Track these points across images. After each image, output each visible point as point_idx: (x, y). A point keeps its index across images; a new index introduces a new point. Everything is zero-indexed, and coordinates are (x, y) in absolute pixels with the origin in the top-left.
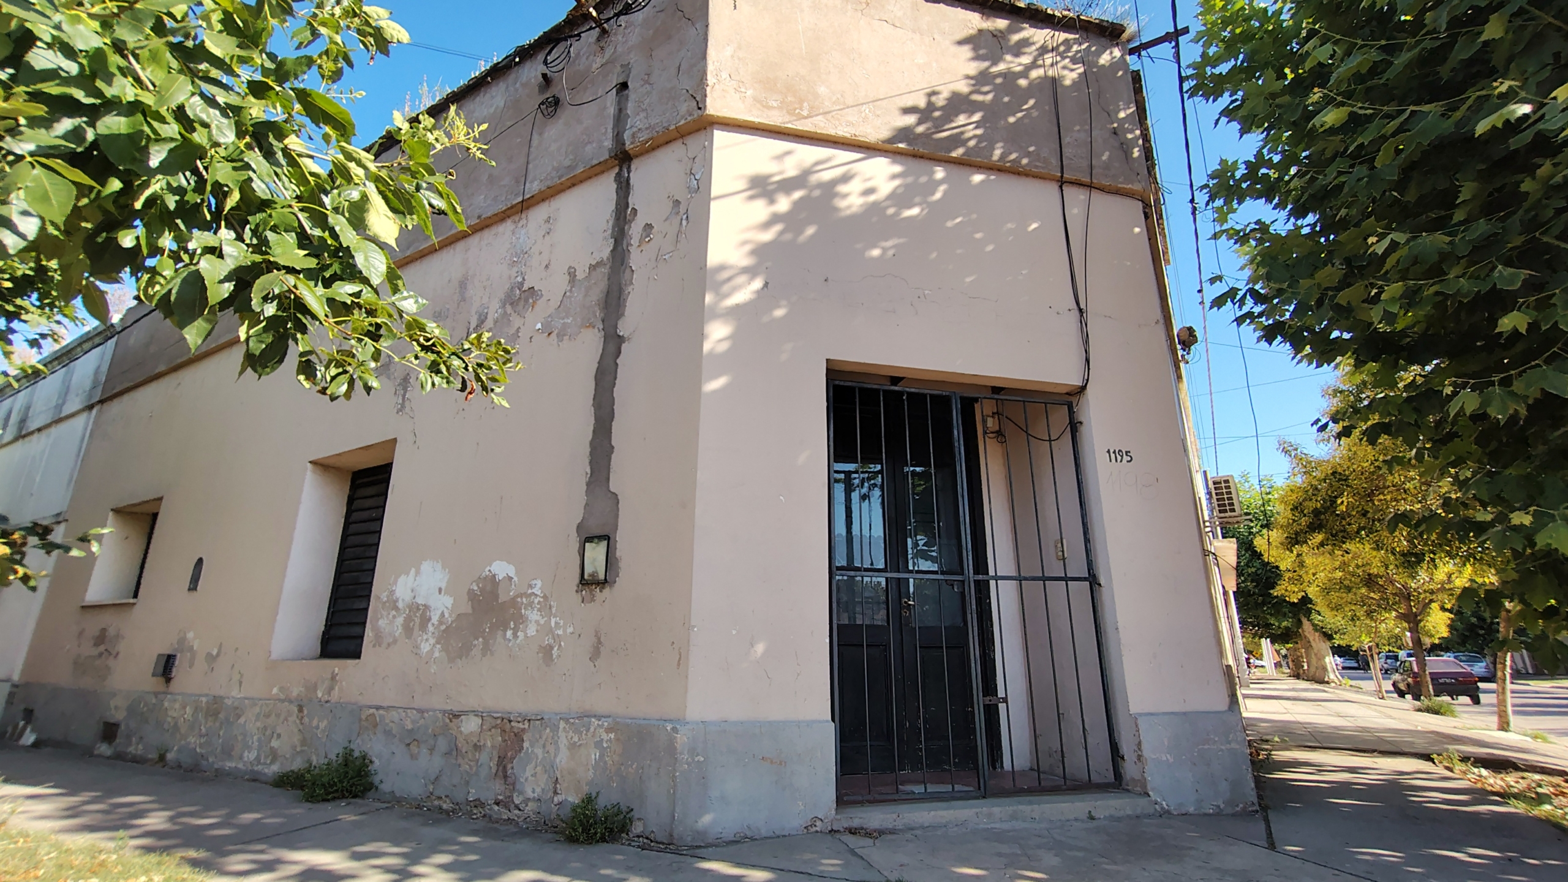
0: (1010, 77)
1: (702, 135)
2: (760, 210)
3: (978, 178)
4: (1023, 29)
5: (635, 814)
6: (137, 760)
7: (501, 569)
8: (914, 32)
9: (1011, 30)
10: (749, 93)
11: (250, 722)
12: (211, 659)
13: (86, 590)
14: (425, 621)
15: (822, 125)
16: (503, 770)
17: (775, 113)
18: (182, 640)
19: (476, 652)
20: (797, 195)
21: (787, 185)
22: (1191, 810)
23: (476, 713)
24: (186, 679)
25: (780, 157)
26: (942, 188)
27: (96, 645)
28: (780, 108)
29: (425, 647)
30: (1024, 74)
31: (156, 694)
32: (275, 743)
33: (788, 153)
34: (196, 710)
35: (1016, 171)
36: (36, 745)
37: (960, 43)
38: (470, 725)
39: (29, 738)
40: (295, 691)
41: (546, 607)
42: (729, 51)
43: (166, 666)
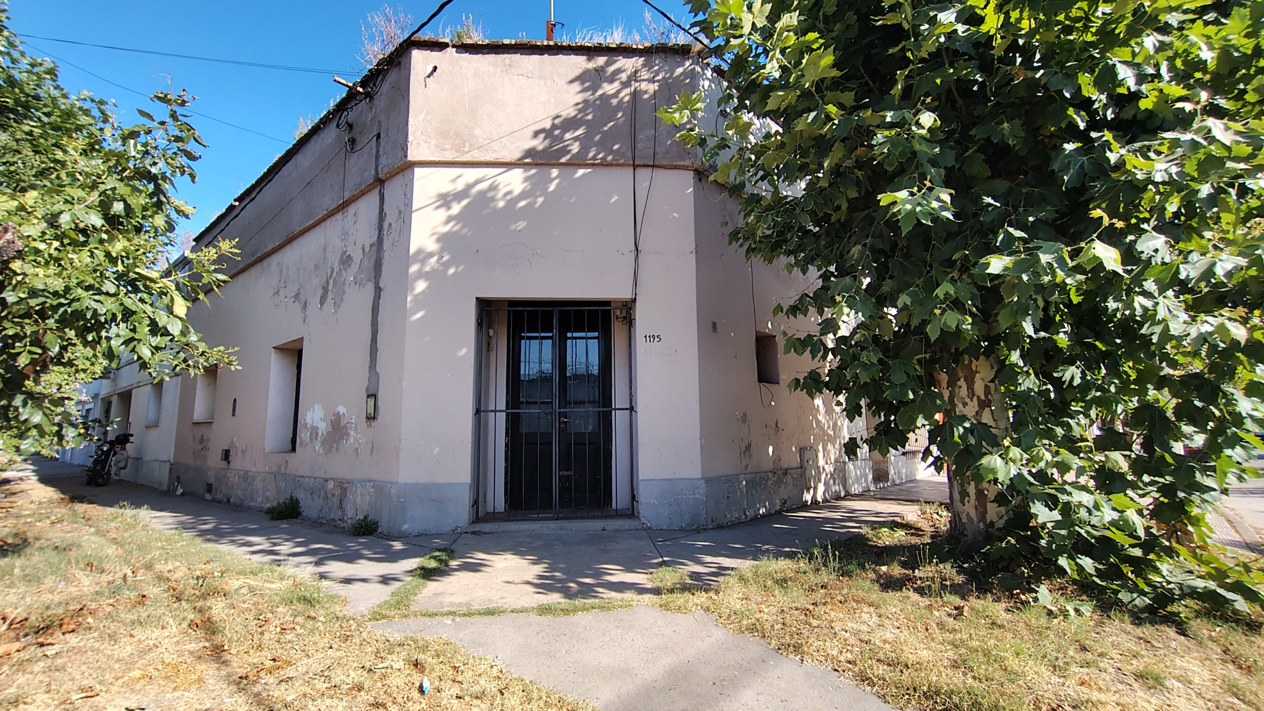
0: (605, 98)
1: (409, 170)
2: (443, 214)
3: (581, 172)
4: (617, 61)
5: (379, 524)
6: (220, 502)
7: (342, 410)
8: (540, 78)
9: (608, 64)
10: (433, 142)
11: (258, 484)
12: (244, 452)
13: (193, 414)
14: (317, 434)
15: (476, 155)
16: (341, 507)
17: (448, 152)
18: (232, 442)
19: (334, 450)
20: (465, 202)
21: (459, 196)
22: (665, 527)
23: (333, 479)
24: (237, 462)
25: (454, 181)
26: (556, 181)
27: (201, 443)
28: (451, 149)
29: (317, 448)
30: (616, 95)
31: (224, 469)
32: (267, 494)
33: (459, 176)
34: (239, 477)
35: (604, 164)
36: (182, 494)
37: (571, 82)
38: (331, 485)
39: (180, 491)
40: (274, 469)
41: (356, 430)
42: (421, 117)
43: (226, 455)
